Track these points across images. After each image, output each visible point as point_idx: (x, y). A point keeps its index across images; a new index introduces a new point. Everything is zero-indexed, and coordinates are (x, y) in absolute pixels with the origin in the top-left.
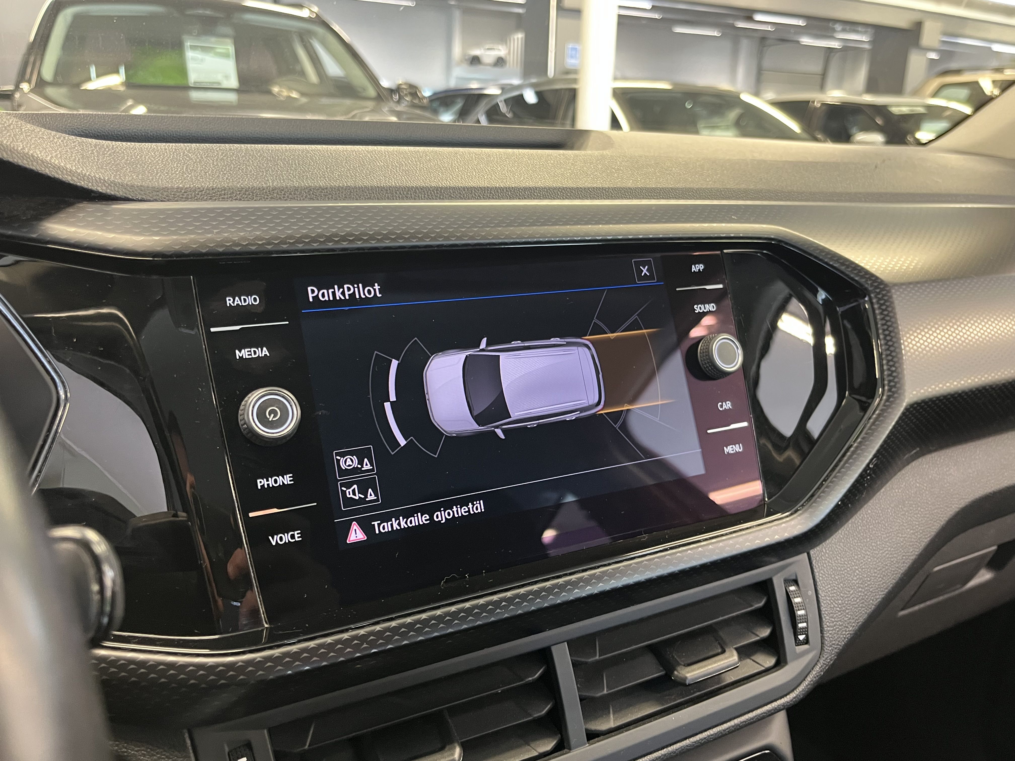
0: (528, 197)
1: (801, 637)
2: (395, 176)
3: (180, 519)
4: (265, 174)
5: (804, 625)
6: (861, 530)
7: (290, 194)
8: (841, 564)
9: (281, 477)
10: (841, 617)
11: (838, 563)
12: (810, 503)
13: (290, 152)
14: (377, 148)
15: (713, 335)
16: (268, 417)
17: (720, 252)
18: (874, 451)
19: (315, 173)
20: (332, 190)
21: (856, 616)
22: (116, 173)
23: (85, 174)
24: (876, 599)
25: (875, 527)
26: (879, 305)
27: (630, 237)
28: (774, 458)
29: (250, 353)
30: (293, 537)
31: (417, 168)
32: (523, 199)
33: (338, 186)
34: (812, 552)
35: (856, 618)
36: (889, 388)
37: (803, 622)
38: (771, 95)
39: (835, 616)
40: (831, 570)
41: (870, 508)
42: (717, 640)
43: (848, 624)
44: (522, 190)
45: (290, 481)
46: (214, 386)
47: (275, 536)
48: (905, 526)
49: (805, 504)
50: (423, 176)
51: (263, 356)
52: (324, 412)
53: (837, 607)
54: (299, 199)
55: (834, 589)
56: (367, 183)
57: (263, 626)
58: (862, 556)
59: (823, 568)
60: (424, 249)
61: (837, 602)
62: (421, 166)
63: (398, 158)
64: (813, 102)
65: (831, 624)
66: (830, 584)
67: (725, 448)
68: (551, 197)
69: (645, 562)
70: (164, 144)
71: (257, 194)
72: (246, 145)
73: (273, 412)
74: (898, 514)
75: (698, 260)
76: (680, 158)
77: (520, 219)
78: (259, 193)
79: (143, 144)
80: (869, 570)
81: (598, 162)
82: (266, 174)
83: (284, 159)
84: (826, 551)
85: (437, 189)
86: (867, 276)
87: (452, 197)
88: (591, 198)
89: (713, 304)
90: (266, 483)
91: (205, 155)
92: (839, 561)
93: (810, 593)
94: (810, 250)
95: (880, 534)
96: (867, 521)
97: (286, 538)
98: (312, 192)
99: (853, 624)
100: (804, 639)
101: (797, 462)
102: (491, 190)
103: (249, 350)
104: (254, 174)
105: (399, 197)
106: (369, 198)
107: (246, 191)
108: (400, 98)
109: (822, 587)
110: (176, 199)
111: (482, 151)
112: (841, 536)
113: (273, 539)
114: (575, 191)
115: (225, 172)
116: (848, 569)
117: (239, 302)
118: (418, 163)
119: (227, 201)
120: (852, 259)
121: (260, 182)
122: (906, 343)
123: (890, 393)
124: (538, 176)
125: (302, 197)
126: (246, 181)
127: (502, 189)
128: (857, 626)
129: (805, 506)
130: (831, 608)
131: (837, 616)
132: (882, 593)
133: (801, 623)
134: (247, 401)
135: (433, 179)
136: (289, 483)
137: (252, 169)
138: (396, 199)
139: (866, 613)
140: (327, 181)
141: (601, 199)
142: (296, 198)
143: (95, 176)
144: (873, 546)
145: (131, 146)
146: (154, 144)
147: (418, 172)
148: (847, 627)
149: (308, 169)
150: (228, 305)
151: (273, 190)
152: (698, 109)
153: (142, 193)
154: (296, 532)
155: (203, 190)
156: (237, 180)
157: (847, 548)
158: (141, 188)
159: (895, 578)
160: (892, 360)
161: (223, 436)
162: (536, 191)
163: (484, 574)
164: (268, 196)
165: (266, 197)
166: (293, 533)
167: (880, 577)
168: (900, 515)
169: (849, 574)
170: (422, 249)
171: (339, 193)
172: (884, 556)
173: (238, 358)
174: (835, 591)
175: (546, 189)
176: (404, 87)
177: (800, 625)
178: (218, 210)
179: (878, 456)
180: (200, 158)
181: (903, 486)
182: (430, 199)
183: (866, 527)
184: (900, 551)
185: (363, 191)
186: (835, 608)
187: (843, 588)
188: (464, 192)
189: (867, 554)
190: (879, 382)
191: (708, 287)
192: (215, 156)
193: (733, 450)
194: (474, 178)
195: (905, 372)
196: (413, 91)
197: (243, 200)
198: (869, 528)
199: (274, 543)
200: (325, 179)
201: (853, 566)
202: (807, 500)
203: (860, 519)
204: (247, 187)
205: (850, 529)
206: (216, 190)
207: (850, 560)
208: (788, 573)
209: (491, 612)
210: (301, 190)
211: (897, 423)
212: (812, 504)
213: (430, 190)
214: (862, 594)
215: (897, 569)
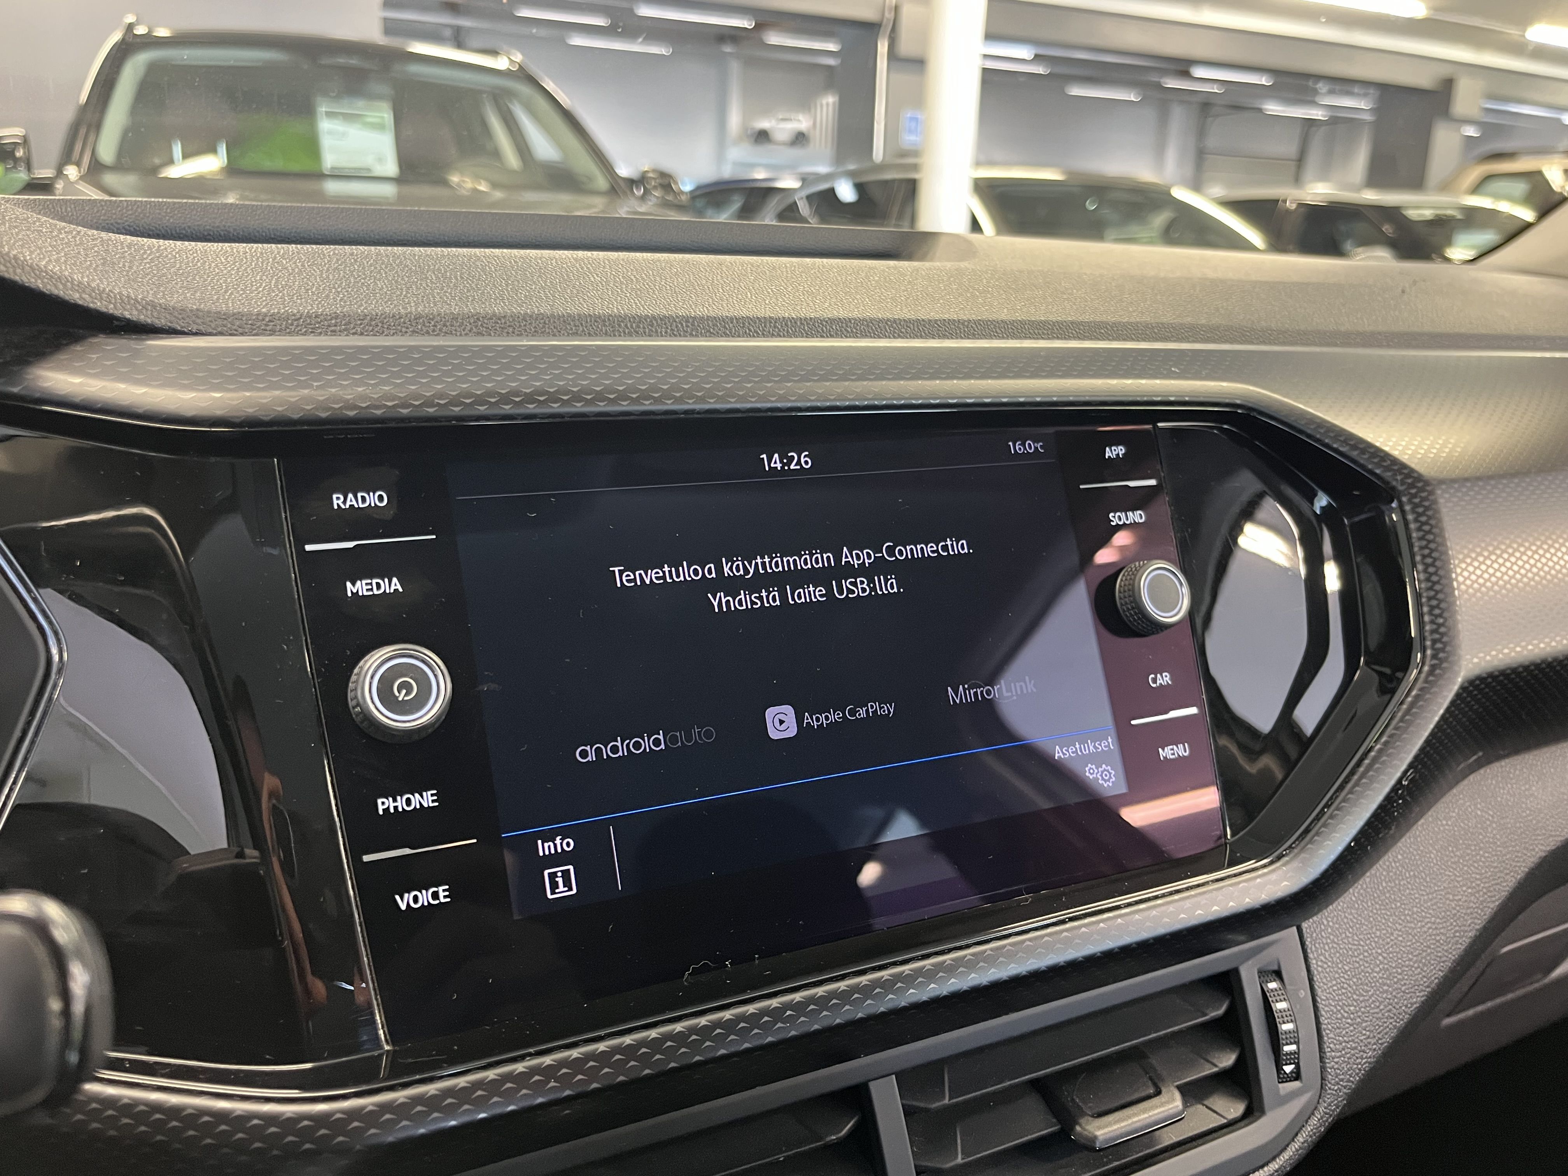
0: (836, 334)
1: (1288, 1069)
2: (619, 298)
3: (248, 861)
4: (404, 293)
5: (1293, 1047)
6: (1386, 887)
7: (445, 325)
8: (1354, 945)
9: (417, 795)
10: (1353, 1036)
11: (1349, 943)
12: (1303, 844)
13: (449, 258)
14: (592, 255)
15: (1142, 563)
16: (397, 694)
17: (1151, 426)
18: (1409, 758)
19: (488, 293)
20: (514, 320)
21: (1379, 1033)
22: (158, 288)
23: (104, 289)
24: (1412, 1004)
25: (1410, 883)
26: (1415, 516)
27: (1005, 400)
28: (1241, 768)
29: (370, 587)
30: (435, 895)
31: (655, 285)
32: (827, 337)
33: (525, 314)
34: (1305, 925)
35: (1380, 1036)
36: (1434, 652)
37: (1291, 1043)
38: (1218, 191)
39: (1344, 1032)
40: (1338, 955)
41: (1401, 852)
42: (1147, 1073)
43: (1366, 1046)
44: (827, 322)
45: (433, 801)
46: (309, 641)
47: (406, 895)
48: (1458, 882)
49: (1293, 845)
50: (665, 299)
51: (392, 591)
52: (493, 686)
53: (1347, 1018)
54: (458, 334)
55: (1343, 988)
56: (572, 310)
57: (382, 1048)
58: (1387, 931)
59: (1323, 951)
60: (663, 417)
61: (1347, 1009)
62: (663, 283)
63: (625, 270)
64: (1285, 201)
65: (1337, 1046)
66: (1335, 979)
67: (1160, 750)
68: (875, 334)
69: (1028, 943)
70: (245, 245)
71: (390, 325)
72: (378, 248)
73: (406, 686)
74: (1447, 861)
75: (1114, 439)
76: (1086, 274)
77: (822, 370)
78: (392, 324)
79: (210, 244)
80: (1399, 956)
81: (952, 279)
82: (407, 292)
83: (438, 269)
84: (1328, 922)
85: (687, 319)
86: (1396, 468)
87: (711, 333)
88: (939, 337)
89: (1139, 512)
90: (392, 805)
91: (308, 262)
92: (1350, 940)
93: (1302, 993)
94: (1301, 424)
95: (1417, 896)
96: (1395, 874)
97: (425, 897)
98: (480, 323)
99: (1374, 1046)
100: (1292, 1072)
101: (1279, 776)
102: (776, 322)
103: (369, 581)
104: (386, 293)
105: (624, 333)
106: (574, 333)
107: (371, 319)
108: (646, 191)
109: (1322, 984)
110: (256, 331)
111: (762, 260)
112: (1354, 899)
113: (402, 898)
114: (913, 325)
115: (339, 290)
116: (1366, 954)
117: (354, 503)
118: (658, 279)
119: (340, 335)
120: (1369, 440)
121: (395, 306)
122: (1461, 579)
123: (1435, 662)
124: (853, 300)
125: (464, 330)
126: (372, 303)
127: (793, 321)
128: (1379, 1049)
129: (1293, 848)
130: (1337, 1019)
131: (1347, 1033)
132: (1421, 994)
133: (1287, 1044)
134: (361, 668)
135: (681, 304)
136: (431, 805)
137: (385, 284)
138: (620, 336)
139: (1395, 1026)
140: (505, 305)
141: (957, 338)
142: (454, 332)
143: (120, 293)
144: (1405, 915)
145: (190, 248)
146: (227, 245)
147: (657, 292)
148: (1364, 1052)
149: (476, 285)
150: (336, 507)
151: (416, 319)
152: (1106, 212)
153: (199, 321)
154: (441, 889)
155: (300, 318)
156: (357, 302)
157: (1364, 918)
158: (196, 313)
159: (1442, 969)
160: (1438, 607)
161: (322, 724)
162: (849, 324)
163: (757, 962)
164: (407, 328)
165: (404, 330)
166: (435, 889)
167: (1419, 967)
168: (1449, 863)
169: (1367, 962)
170: (659, 417)
171: (525, 325)
172: (1425, 932)
173: (349, 594)
174: (1344, 991)
175: (866, 321)
176: (651, 175)
177: (1287, 1048)
178: (322, 349)
179: (1417, 766)
180: (300, 267)
181: (1454, 814)
182: (675, 336)
183: (1395, 883)
184: (1452, 924)
185: (564, 321)
186: (1344, 1020)
187: (1357, 986)
188: (731, 325)
189: (1397, 929)
190: (1416, 645)
191: (1132, 484)
192: (325, 264)
193: (1173, 754)
194: (747, 303)
195: (1460, 626)
196: (665, 181)
197: (367, 335)
198: (1400, 884)
199: (403, 907)
200: (503, 302)
201: (1374, 949)
202: (1297, 839)
203: (1384, 869)
204: (374, 313)
205: (1369, 886)
206: (322, 317)
207: (1369, 939)
208: (1265, 959)
209: (766, 1027)
210: (462, 319)
211: (1448, 710)
212: (1307, 844)
213: (676, 321)
214: (1389, 996)
215: (1446, 954)
